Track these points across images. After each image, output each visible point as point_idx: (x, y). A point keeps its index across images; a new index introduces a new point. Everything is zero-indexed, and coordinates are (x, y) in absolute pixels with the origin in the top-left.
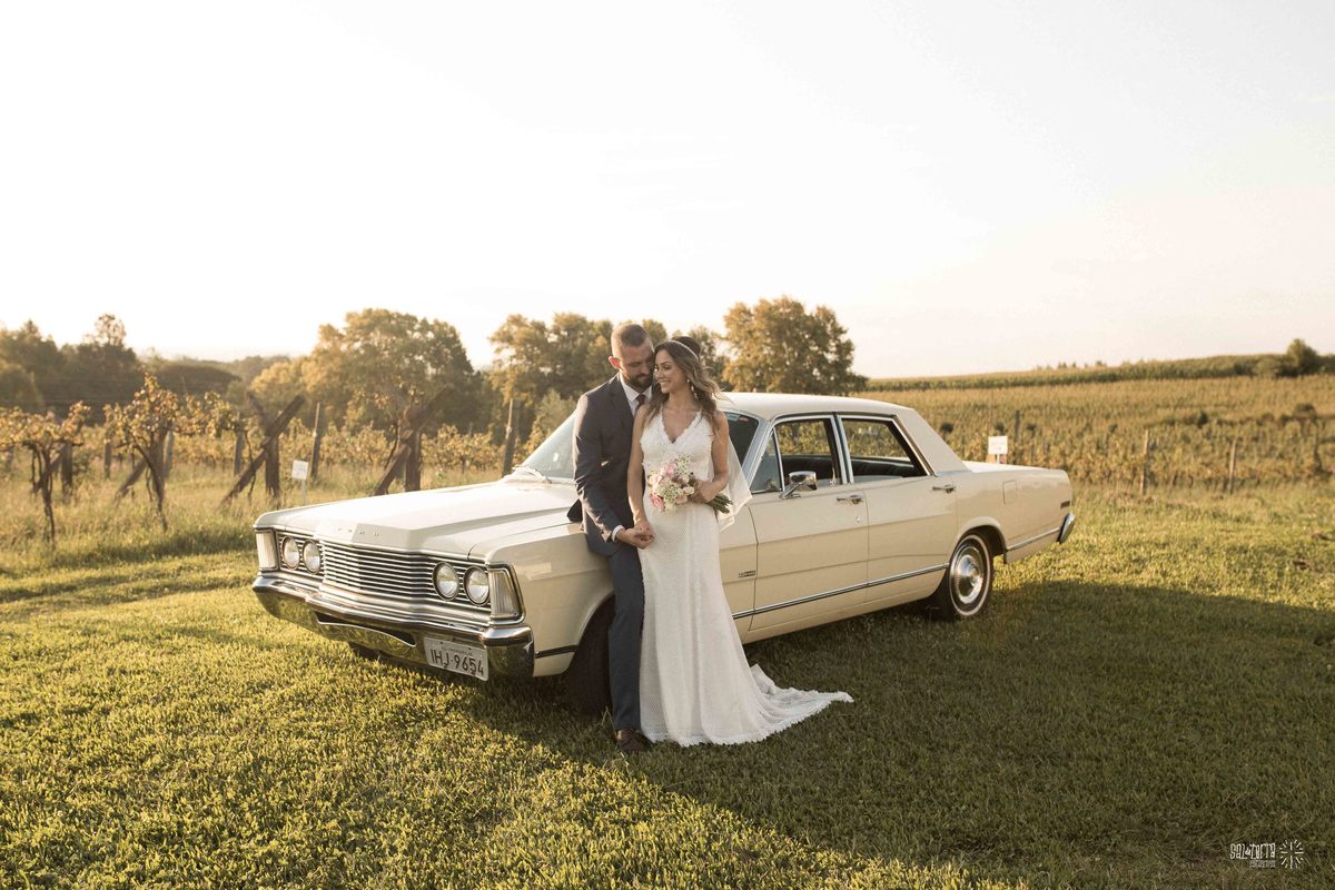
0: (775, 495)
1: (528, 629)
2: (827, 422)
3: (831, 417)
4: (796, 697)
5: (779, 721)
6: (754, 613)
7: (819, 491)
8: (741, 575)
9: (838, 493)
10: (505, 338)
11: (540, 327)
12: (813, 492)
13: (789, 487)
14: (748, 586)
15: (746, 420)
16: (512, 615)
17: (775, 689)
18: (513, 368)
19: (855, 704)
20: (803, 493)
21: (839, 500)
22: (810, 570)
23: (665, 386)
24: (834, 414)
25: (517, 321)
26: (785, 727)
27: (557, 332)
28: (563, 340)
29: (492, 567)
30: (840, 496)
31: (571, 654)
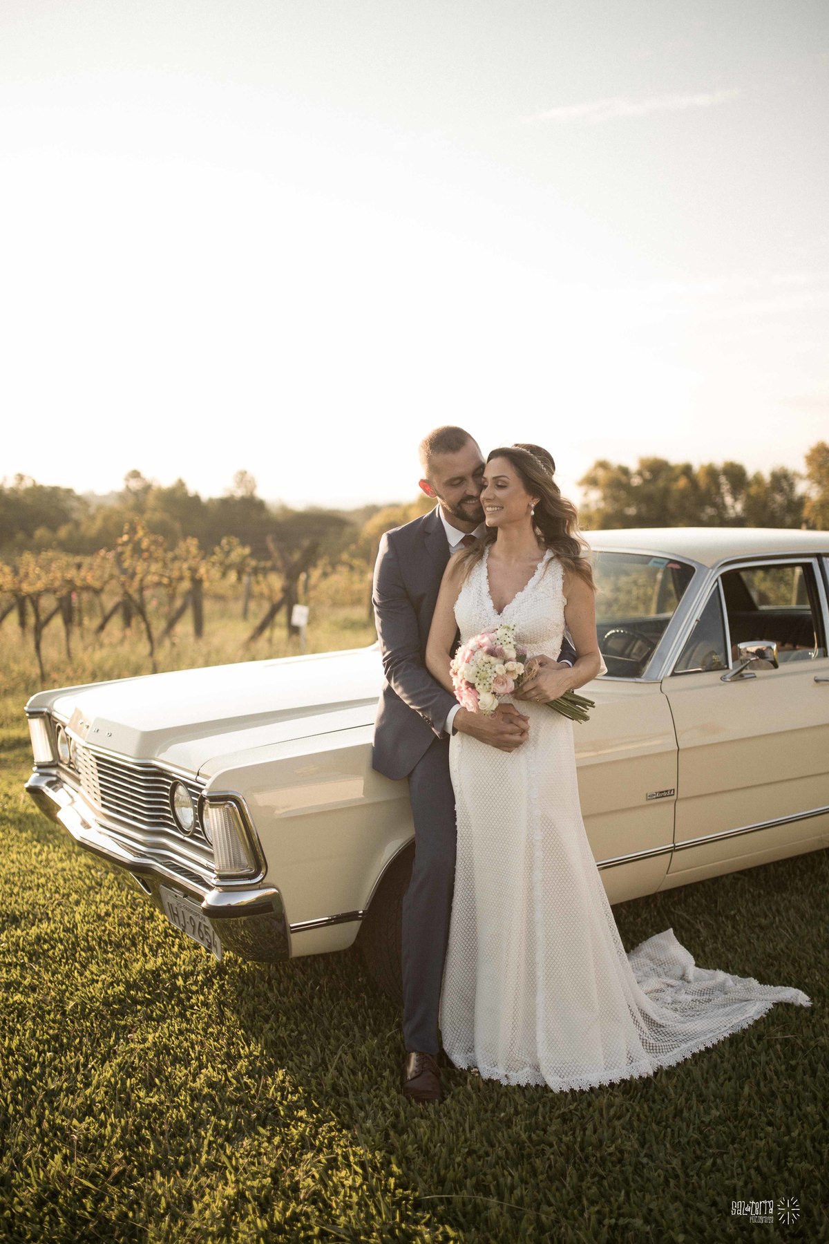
0: (715, 676)
1: (274, 890)
2: (807, 568)
3: (814, 561)
4: (722, 988)
5: (672, 1048)
6: (674, 849)
7: (783, 668)
8: (650, 797)
9: (814, 670)
10: (591, 481)
11: (625, 471)
12: (774, 671)
13: (738, 662)
14: (664, 811)
15: (677, 566)
16: (245, 871)
17: (692, 970)
18: (598, 510)
19: (812, 1010)
20: (758, 673)
21: (817, 681)
22: (760, 785)
23: (493, 514)
24: (819, 556)
25: (603, 465)
26: (680, 1059)
27: (640, 473)
28: (646, 481)
29: (212, 799)
30: (820, 675)
31: (355, 925)
